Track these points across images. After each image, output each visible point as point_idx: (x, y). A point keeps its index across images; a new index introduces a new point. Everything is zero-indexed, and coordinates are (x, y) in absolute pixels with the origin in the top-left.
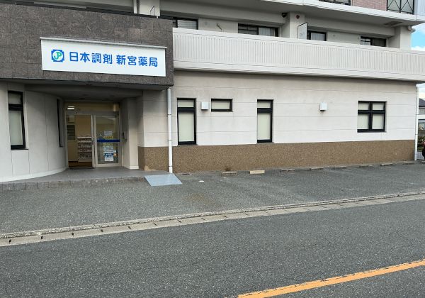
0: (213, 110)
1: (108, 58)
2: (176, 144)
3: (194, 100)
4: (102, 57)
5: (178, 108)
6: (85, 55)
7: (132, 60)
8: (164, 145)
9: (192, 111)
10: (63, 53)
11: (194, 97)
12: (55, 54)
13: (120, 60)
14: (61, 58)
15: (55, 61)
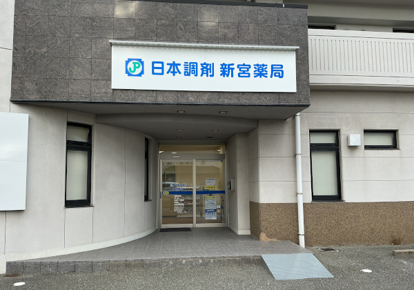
0: (367, 147)
1: (207, 69)
2: (309, 200)
3: (336, 133)
4: (200, 67)
5: (312, 145)
6: (174, 65)
7: (244, 71)
8: (290, 200)
9: (334, 149)
10: (142, 63)
11: (337, 128)
12: (131, 65)
13: (226, 70)
14: (138, 71)
15: (130, 75)
